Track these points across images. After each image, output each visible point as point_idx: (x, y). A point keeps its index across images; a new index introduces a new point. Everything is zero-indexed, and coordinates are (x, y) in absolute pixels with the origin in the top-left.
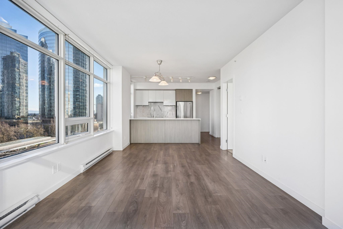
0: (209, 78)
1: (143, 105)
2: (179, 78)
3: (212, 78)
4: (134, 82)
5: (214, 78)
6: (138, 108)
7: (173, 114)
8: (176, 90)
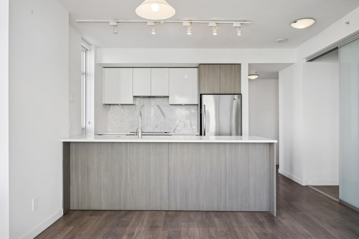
0: (294, 25)
1: (120, 103)
2: (210, 25)
3: (302, 24)
4: (96, 47)
5: (310, 22)
6: (111, 110)
7: (191, 125)
8: (200, 67)
